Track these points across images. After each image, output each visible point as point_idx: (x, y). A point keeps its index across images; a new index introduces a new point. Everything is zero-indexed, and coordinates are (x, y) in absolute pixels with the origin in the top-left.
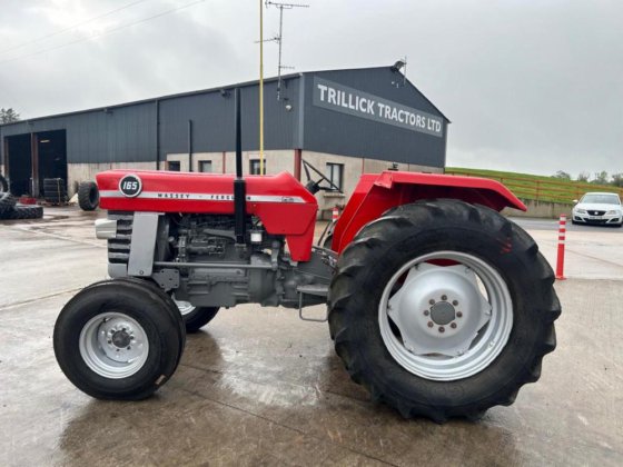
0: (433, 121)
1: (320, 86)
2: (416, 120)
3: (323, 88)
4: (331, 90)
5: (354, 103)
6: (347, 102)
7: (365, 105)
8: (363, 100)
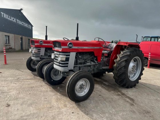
0: (30, 26)
1: (1, 13)
2: (26, 25)
3: (2, 13)
4: (4, 14)
5: (11, 19)
6: (9, 18)
7: (13, 20)
8: (13, 18)
